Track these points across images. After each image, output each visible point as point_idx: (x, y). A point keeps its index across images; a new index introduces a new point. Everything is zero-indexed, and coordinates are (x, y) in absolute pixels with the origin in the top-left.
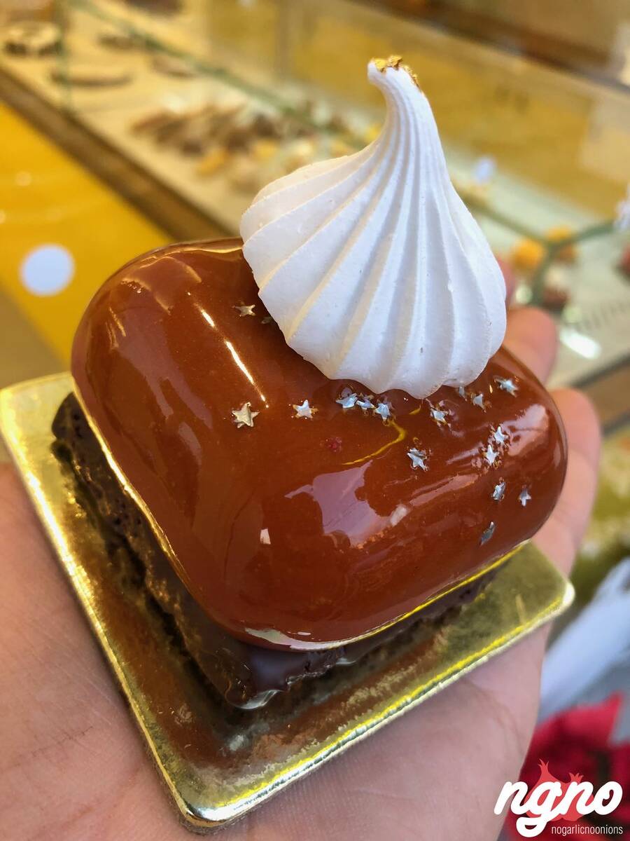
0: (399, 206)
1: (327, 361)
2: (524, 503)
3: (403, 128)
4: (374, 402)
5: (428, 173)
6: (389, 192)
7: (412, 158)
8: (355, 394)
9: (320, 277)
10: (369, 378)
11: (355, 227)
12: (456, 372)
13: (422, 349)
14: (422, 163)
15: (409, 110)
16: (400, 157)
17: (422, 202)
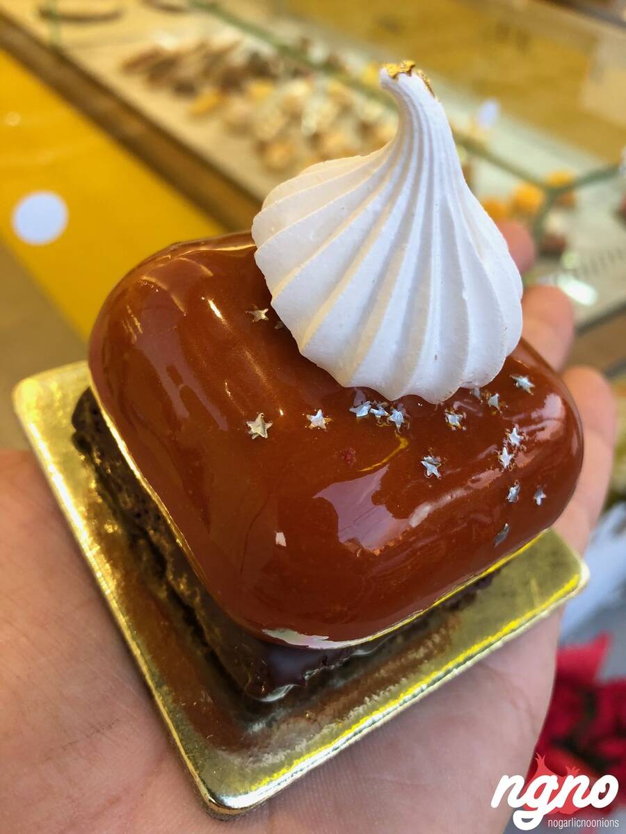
0: (413, 215)
1: (341, 369)
2: (539, 502)
3: (416, 135)
4: (388, 409)
5: (442, 180)
6: (402, 200)
7: (426, 166)
8: (369, 402)
9: (332, 286)
10: (383, 386)
11: (367, 235)
12: (471, 375)
13: (436, 356)
14: (436, 170)
15: (422, 117)
16: (413, 164)
17: (436, 209)
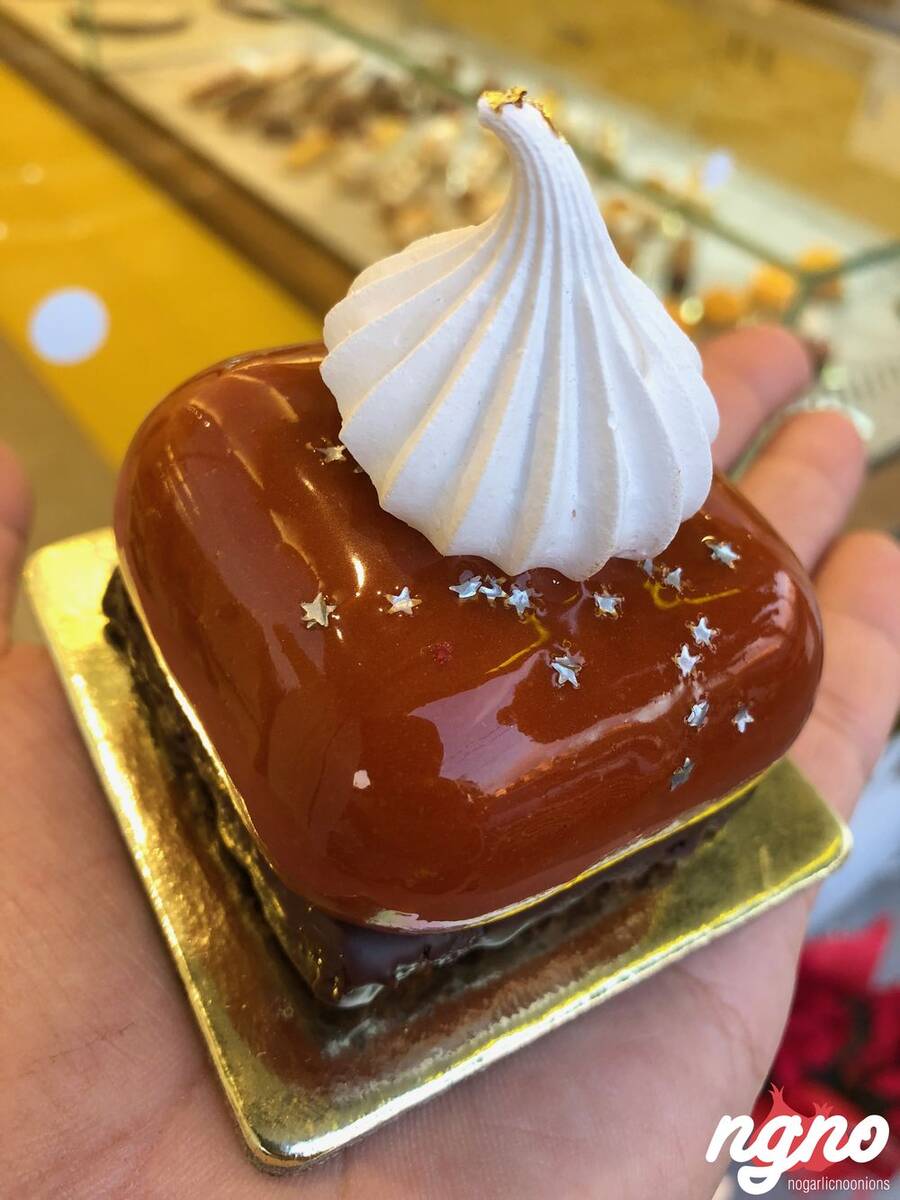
0: (532, 307)
1: (438, 530)
2: (742, 728)
3: (533, 192)
4: (507, 588)
5: (574, 256)
6: (516, 288)
7: (549, 236)
8: (479, 577)
9: (420, 412)
10: (499, 554)
11: (469, 335)
13: (574, 511)
14: (564, 242)
16: (531, 233)
17: (566, 299)
